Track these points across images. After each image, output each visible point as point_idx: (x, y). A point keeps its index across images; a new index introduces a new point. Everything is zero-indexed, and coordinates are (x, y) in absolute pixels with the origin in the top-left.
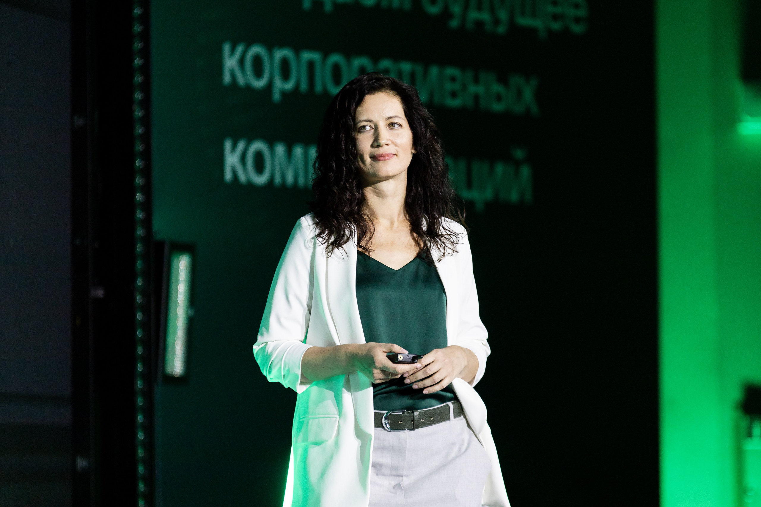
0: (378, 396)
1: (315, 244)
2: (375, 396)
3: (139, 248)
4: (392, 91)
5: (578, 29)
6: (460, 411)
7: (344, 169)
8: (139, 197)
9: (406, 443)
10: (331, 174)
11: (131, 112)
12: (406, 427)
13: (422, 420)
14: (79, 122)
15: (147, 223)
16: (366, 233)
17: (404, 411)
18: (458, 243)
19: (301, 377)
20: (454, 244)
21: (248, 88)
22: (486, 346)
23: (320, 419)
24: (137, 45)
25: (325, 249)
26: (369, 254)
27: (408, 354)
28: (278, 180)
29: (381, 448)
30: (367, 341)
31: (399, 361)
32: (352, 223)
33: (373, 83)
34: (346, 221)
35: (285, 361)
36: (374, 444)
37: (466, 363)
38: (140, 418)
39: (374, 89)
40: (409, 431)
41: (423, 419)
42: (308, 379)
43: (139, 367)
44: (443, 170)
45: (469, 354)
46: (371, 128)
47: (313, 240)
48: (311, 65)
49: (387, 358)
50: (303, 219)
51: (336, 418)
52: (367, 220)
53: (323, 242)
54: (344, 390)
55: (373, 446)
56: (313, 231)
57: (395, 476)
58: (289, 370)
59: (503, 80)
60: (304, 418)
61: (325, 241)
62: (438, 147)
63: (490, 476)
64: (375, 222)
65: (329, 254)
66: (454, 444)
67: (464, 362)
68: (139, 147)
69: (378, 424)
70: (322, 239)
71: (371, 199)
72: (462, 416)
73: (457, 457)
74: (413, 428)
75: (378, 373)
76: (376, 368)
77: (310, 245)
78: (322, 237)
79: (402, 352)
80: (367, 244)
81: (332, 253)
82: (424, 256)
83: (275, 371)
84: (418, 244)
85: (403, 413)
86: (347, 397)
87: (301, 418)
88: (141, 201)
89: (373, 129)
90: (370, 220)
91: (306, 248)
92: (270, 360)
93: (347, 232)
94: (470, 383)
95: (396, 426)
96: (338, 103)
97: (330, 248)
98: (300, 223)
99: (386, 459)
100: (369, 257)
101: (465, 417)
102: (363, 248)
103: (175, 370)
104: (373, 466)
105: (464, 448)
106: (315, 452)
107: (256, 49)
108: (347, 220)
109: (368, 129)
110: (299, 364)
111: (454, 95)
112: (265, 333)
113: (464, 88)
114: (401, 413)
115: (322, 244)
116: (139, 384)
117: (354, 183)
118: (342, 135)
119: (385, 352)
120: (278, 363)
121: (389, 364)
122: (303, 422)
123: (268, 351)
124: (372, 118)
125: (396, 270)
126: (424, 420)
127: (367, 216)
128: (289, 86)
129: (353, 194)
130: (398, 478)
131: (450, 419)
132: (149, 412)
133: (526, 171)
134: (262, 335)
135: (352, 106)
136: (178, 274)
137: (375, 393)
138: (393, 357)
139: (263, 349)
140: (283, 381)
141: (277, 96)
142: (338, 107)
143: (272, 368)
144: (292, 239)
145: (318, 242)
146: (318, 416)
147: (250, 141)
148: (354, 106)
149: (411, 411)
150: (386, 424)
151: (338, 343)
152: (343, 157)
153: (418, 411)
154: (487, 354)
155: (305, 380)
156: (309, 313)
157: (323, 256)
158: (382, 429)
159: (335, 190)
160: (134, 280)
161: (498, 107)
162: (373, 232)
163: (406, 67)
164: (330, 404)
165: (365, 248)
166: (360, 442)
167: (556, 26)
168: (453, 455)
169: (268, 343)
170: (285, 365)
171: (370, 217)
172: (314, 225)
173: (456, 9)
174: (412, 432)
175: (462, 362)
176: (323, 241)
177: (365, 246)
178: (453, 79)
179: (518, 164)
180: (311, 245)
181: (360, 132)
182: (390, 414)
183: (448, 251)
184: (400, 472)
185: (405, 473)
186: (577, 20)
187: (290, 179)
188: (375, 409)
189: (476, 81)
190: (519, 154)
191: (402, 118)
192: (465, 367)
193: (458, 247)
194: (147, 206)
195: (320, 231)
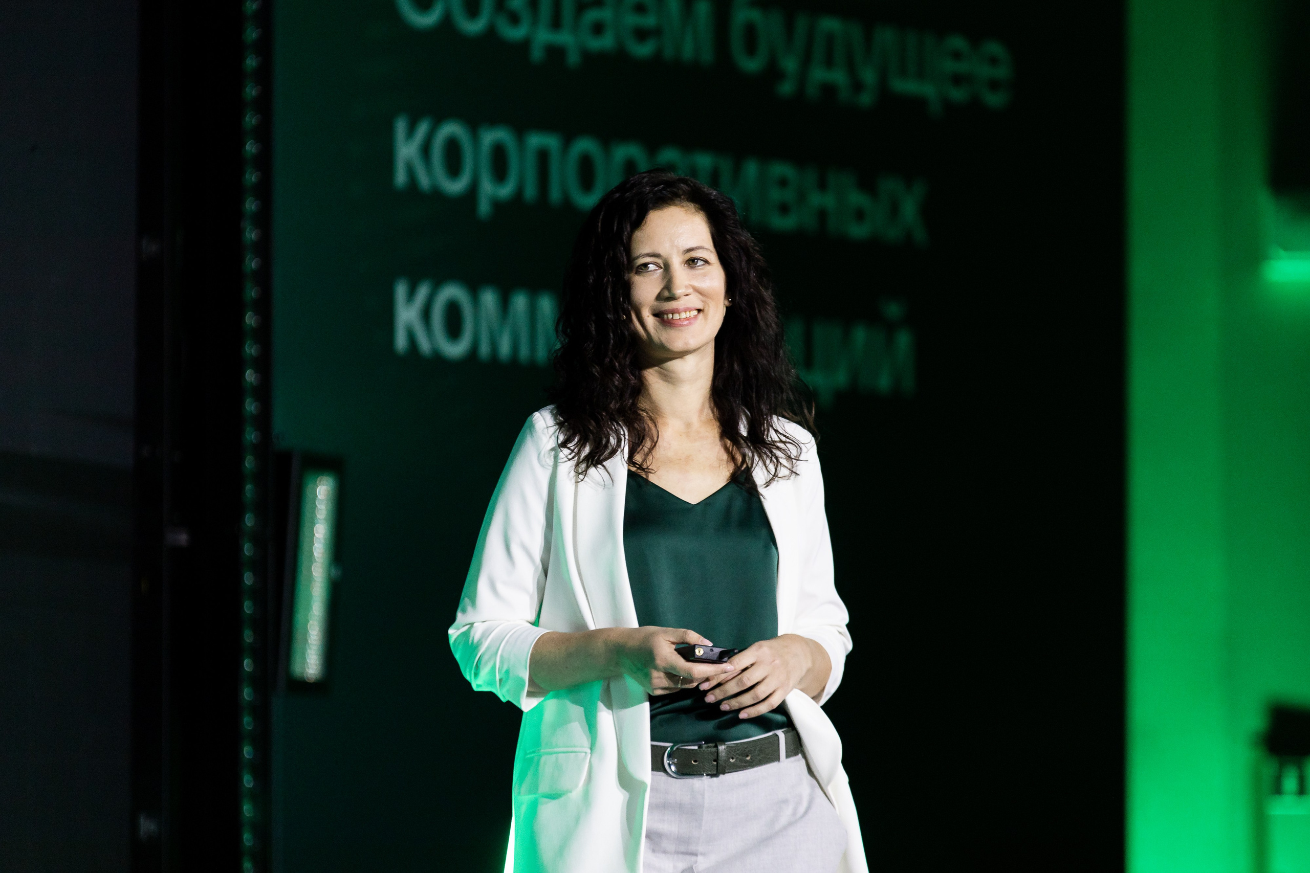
0: (659, 717)
1: (556, 457)
2: (652, 717)
3: (249, 463)
4: (692, 205)
5: (995, 100)
6: (797, 746)
7: (610, 335)
8: (250, 376)
9: (703, 798)
10: (589, 345)
11: (238, 233)
12: (704, 771)
13: (731, 760)
14: (151, 248)
15: (264, 421)
16: (644, 442)
17: (701, 743)
18: (800, 459)
19: (529, 681)
20: (793, 460)
21: (437, 195)
22: (845, 637)
23: (560, 755)
24: (250, 120)
25: (574, 467)
26: (647, 476)
27: (712, 646)
28: (484, 350)
29: (660, 807)
30: (641, 624)
31: (696, 657)
32: (620, 425)
33: (660, 191)
34: (611, 422)
35: (502, 656)
36: (650, 798)
37: (809, 664)
38: (247, 751)
39: (662, 200)
40: (709, 777)
41: (733, 758)
42: (539, 687)
43: (247, 664)
44: (776, 335)
45: (816, 649)
46: (658, 266)
47: (553, 453)
48: (543, 156)
49: (676, 653)
50: (537, 415)
51: (586, 753)
52: (645, 418)
53: (570, 457)
54: (601, 706)
55: (649, 803)
56: (554, 438)
57: (683, 853)
58: (507, 672)
59: (868, 185)
60: (534, 752)
61: (573, 454)
62: (767, 295)
63: (845, 858)
64: (660, 422)
65: (581, 477)
66: (785, 802)
67: (806, 664)
68: (251, 293)
69: (658, 765)
70: (570, 451)
71: (653, 385)
72: (800, 756)
73: (790, 824)
74: (715, 772)
75: (659, 678)
76: (656, 668)
77: (548, 460)
78: (569, 448)
79: (702, 644)
80: (644, 460)
81: (585, 476)
82: (742, 479)
83: (484, 672)
84: (733, 458)
85: (700, 747)
86: (605, 718)
87: (528, 752)
88: (254, 384)
89: (661, 268)
90: (651, 419)
91: (542, 466)
92: (476, 655)
93: (613, 441)
94: (816, 698)
95: (686, 770)
96: (600, 224)
97: (583, 466)
98: (532, 422)
99: (669, 825)
100: (647, 481)
101: (805, 757)
102: (637, 466)
103: (307, 670)
104: (648, 836)
105: (802, 810)
106: (548, 811)
107: (451, 129)
108: (613, 419)
109: (653, 269)
110: (527, 662)
111: (784, 209)
112: (469, 608)
113: (802, 197)
114: (696, 748)
115: (570, 460)
116: (247, 693)
117: (627, 359)
118: (608, 279)
119: (673, 643)
120: (489, 659)
121: (680, 662)
122: (531, 759)
123: (473, 638)
124: (661, 251)
125: (694, 504)
126: (734, 760)
127: (647, 413)
128: (506, 191)
129: (625, 379)
130: (688, 857)
131: (779, 759)
132: (262, 740)
133: (904, 340)
134: (464, 611)
135: (625, 229)
136: (314, 507)
137: (654, 712)
138: (687, 651)
139: (466, 634)
140: (499, 689)
141: (484, 208)
142: (600, 230)
143: (481, 666)
144: (518, 450)
145: (561, 455)
146: (556, 750)
147: (438, 283)
148: (629, 229)
149: (714, 745)
150: (669, 765)
151: (592, 627)
152: (609, 316)
153: (725, 744)
154: (846, 649)
155: (535, 690)
156: (543, 573)
157: (571, 480)
158: (662, 774)
159: (596, 370)
160: (240, 518)
161: (858, 231)
162: (656, 439)
163: (704, 161)
164: (577, 729)
165: (641, 467)
166: (627, 794)
167: (958, 95)
168: (784, 820)
169: (475, 625)
170: (502, 662)
171: (651, 414)
172: (557, 427)
173: (790, 64)
174: (715, 779)
175: (802, 663)
176: (570, 454)
177: (642, 464)
178: (783, 183)
179: (890, 328)
180: (551, 461)
181: (638, 272)
182: (677, 749)
183: (783, 472)
184: (693, 848)
185: (701, 849)
186: (994, 85)
187: (505, 348)
188: (653, 739)
189: (822, 186)
190: (893, 310)
191: (709, 250)
192: (809, 671)
193: (800, 467)
194: (264, 393)
195: (566, 437)
